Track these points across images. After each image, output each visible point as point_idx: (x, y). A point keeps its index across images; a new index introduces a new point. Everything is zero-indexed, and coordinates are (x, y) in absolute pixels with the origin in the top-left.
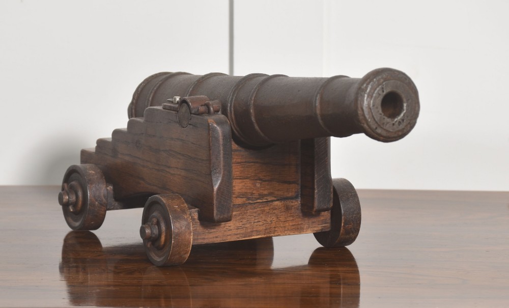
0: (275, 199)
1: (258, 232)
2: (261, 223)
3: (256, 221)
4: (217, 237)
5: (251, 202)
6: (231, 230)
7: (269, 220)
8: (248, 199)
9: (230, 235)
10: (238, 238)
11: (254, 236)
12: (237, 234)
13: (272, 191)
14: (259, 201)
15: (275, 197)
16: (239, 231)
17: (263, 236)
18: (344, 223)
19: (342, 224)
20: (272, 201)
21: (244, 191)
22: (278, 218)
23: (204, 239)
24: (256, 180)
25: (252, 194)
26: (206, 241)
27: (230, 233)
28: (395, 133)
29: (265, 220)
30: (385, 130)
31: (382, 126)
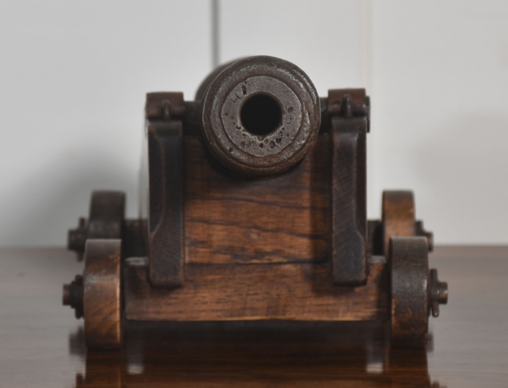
0: (285, 260)
1: (254, 310)
2: (259, 297)
3: (251, 292)
4: (181, 312)
5: (240, 261)
6: (205, 303)
7: (274, 293)
8: (236, 256)
9: (205, 311)
10: (220, 317)
11: (247, 315)
12: (217, 311)
13: (278, 247)
14: (254, 261)
15: (285, 257)
16: (220, 306)
17: (264, 317)
18: (395, 309)
19: (393, 312)
20: (280, 263)
21: (227, 243)
22: (290, 291)
23: (158, 313)
24: (250, 227)
25: (243, 249)
26: (162, 317)
27: (204, 307)
28: (265, 159)
29: (267, 293)
30: (246, 153)
31: (240, 147)
